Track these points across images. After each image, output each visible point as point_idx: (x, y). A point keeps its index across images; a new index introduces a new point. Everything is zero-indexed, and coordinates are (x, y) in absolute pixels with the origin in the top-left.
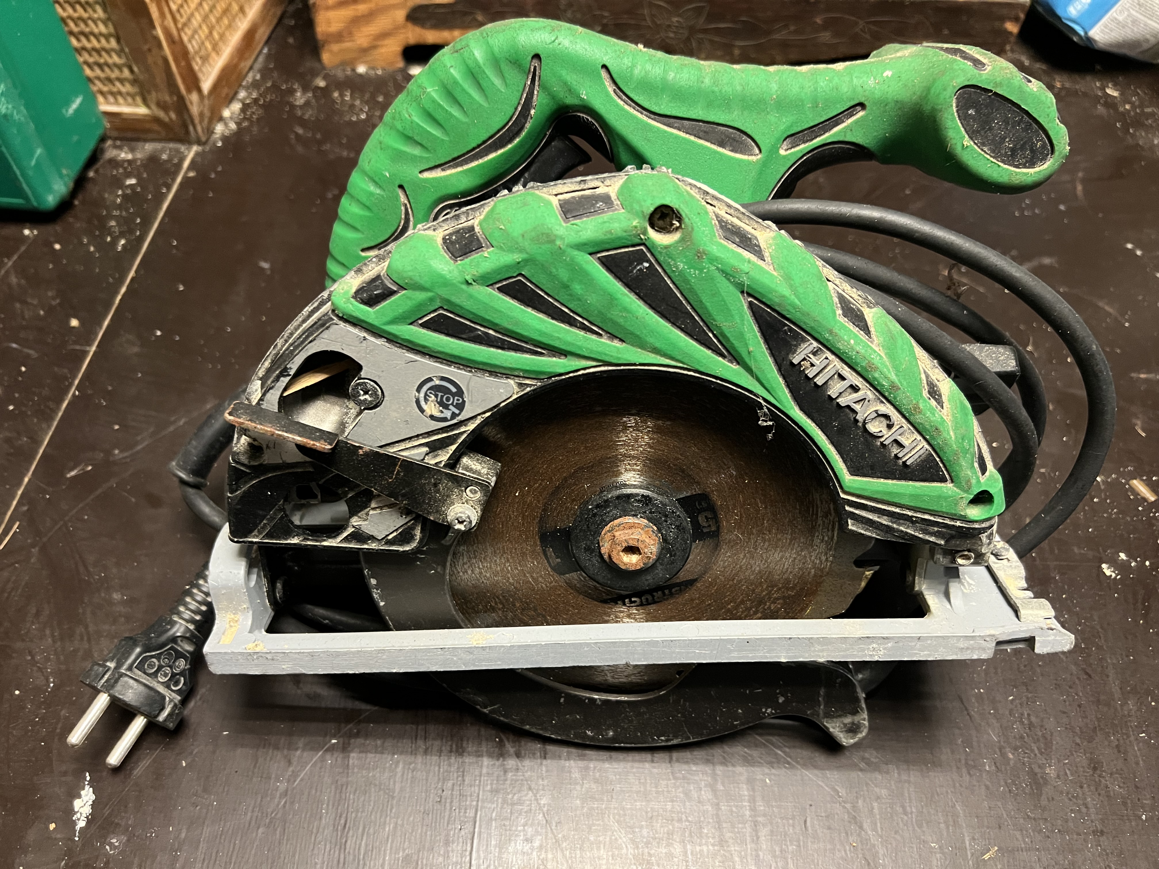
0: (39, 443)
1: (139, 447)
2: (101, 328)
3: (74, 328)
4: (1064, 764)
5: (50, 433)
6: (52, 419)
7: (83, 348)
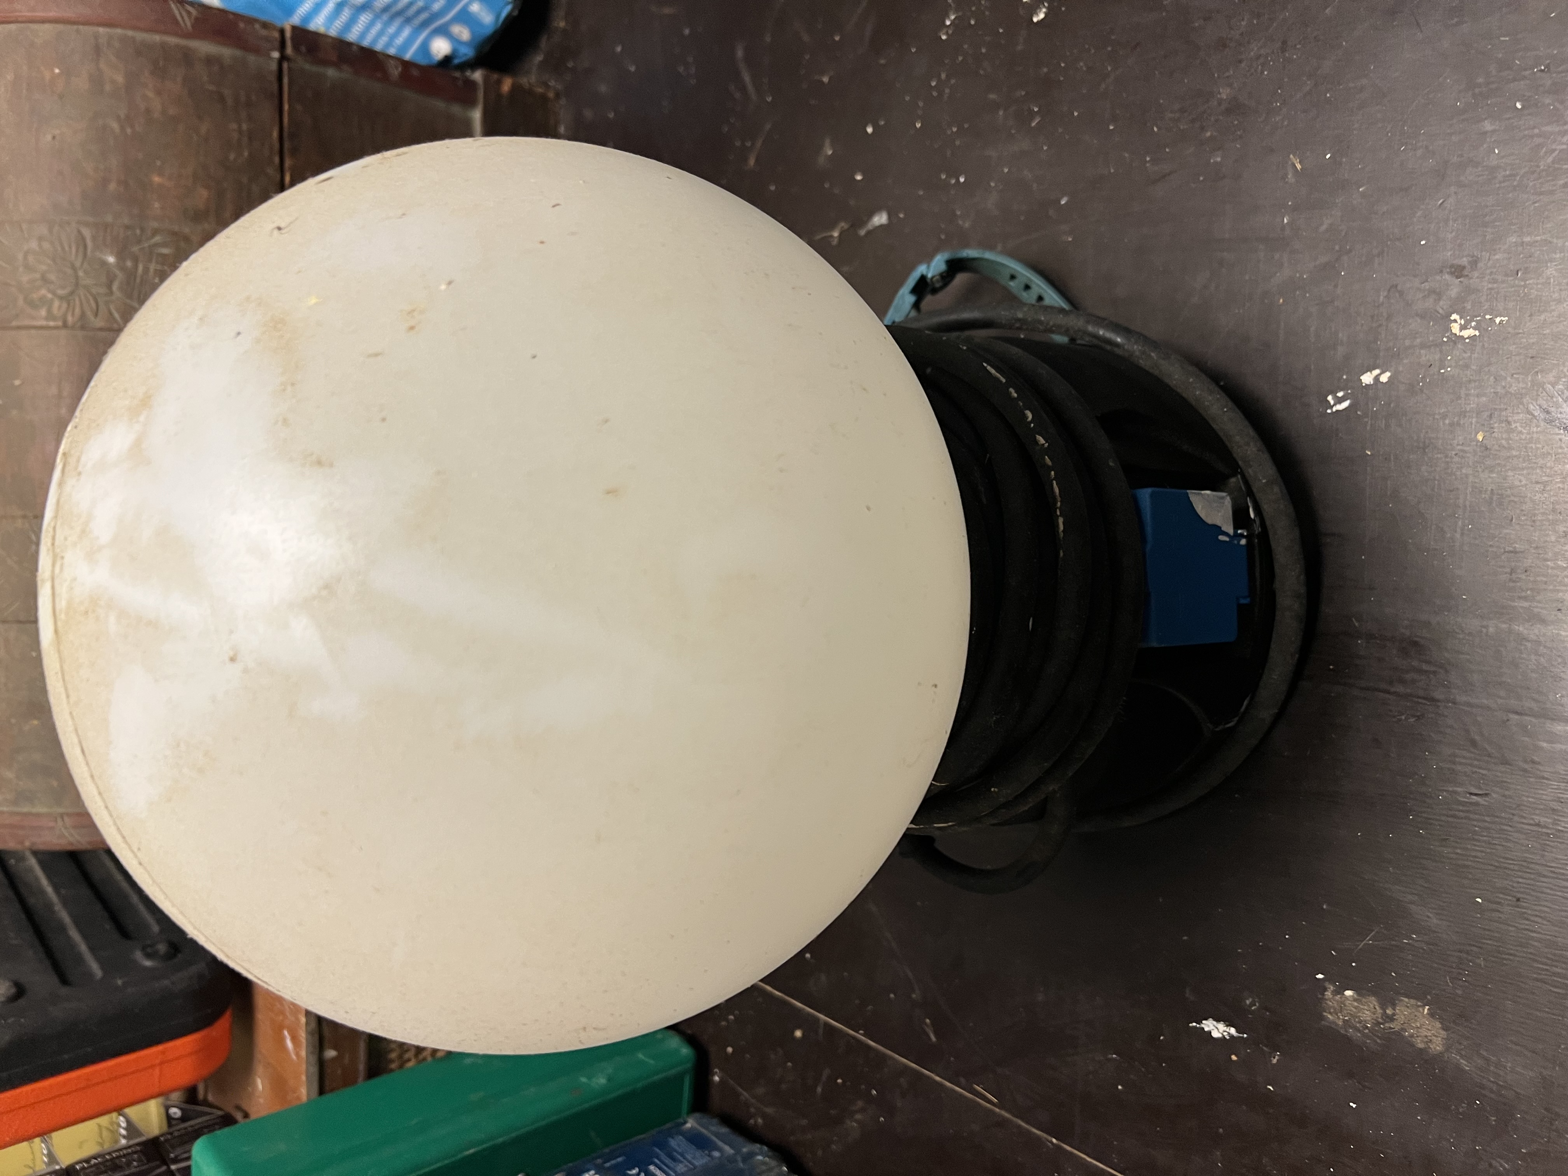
0: (906, 1067)
1: (910, 974)
2: (804, 1009)
3: (803, 1034)
4: (1219, 77)
5: (897, 1056)
6: (884, 1055)
7: (822, 1026)
